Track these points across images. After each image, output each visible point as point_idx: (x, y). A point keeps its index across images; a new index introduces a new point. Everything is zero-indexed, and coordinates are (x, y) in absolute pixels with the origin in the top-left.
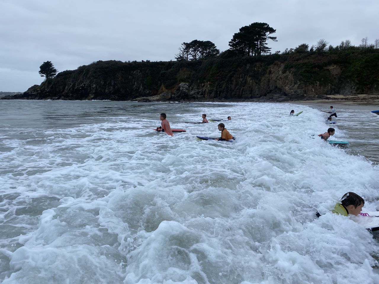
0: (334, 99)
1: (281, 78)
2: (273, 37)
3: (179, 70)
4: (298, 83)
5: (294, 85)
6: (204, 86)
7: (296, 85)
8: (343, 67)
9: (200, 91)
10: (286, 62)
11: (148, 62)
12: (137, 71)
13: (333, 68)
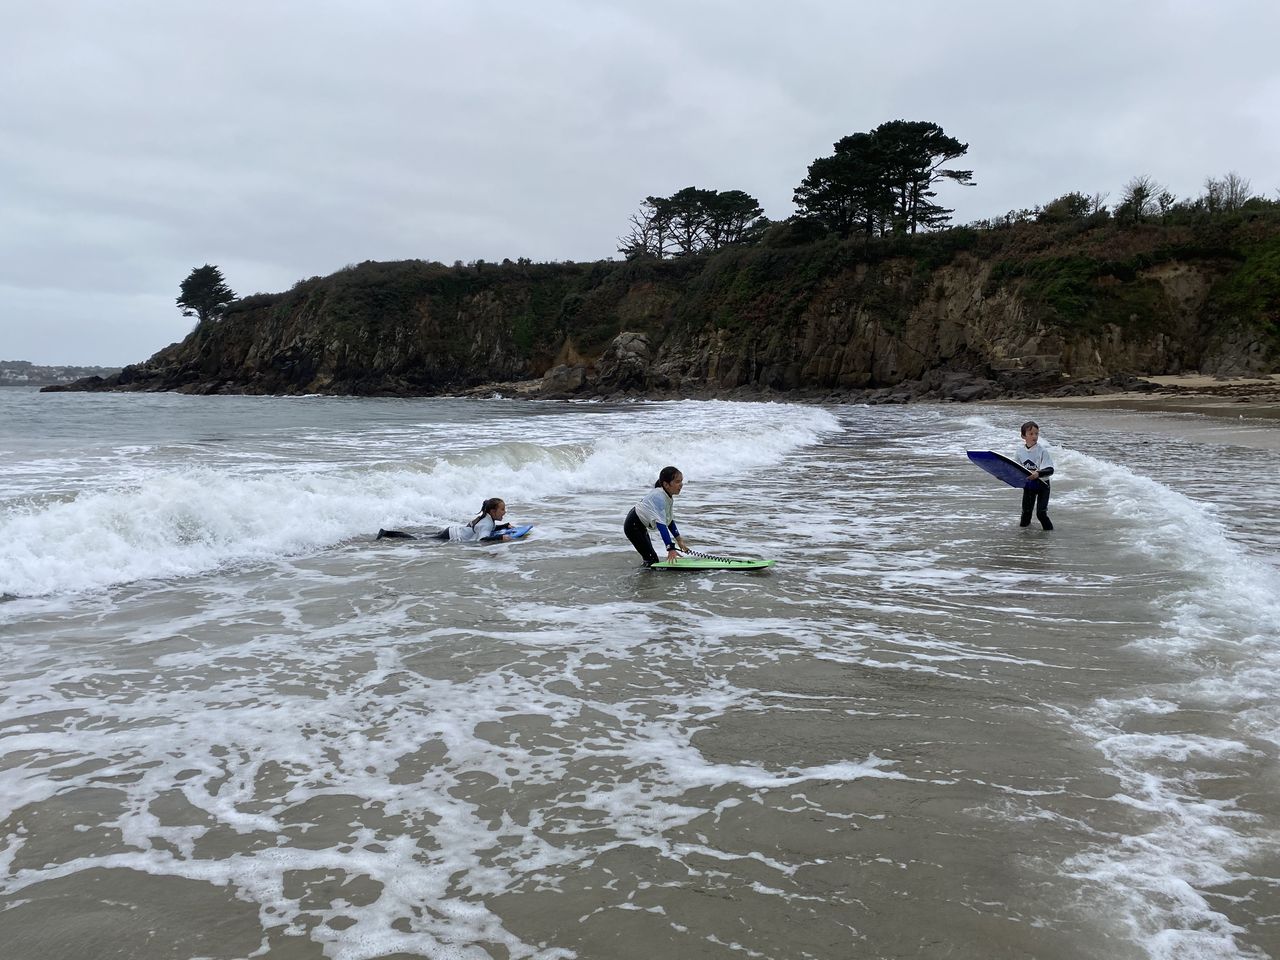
0: (1175, 389)
1: (978, 313)
2: (960, 172)
3: (628, 290)
4: (1040, 331)
5: (1027, 340)
6: (705, 344)
7: (1032, 339)
8: (1213, 270)
9: (692, 360)
10: (1000, 256)
11: (524, 264)
12: (485, 295)
13: (1177, 277)
